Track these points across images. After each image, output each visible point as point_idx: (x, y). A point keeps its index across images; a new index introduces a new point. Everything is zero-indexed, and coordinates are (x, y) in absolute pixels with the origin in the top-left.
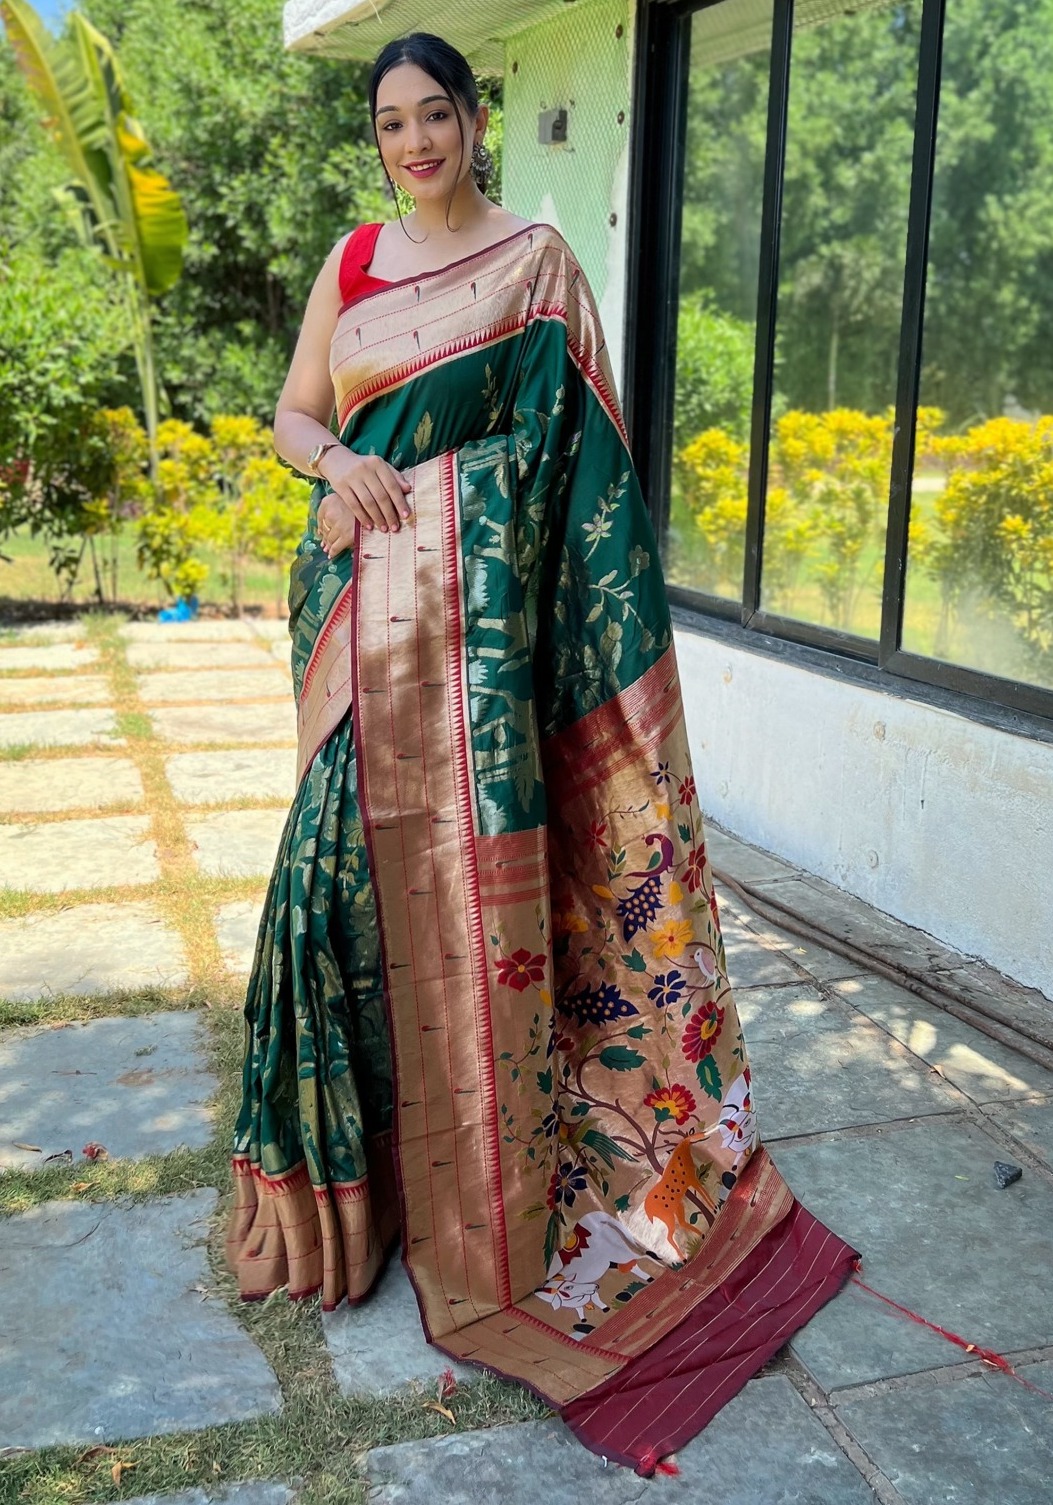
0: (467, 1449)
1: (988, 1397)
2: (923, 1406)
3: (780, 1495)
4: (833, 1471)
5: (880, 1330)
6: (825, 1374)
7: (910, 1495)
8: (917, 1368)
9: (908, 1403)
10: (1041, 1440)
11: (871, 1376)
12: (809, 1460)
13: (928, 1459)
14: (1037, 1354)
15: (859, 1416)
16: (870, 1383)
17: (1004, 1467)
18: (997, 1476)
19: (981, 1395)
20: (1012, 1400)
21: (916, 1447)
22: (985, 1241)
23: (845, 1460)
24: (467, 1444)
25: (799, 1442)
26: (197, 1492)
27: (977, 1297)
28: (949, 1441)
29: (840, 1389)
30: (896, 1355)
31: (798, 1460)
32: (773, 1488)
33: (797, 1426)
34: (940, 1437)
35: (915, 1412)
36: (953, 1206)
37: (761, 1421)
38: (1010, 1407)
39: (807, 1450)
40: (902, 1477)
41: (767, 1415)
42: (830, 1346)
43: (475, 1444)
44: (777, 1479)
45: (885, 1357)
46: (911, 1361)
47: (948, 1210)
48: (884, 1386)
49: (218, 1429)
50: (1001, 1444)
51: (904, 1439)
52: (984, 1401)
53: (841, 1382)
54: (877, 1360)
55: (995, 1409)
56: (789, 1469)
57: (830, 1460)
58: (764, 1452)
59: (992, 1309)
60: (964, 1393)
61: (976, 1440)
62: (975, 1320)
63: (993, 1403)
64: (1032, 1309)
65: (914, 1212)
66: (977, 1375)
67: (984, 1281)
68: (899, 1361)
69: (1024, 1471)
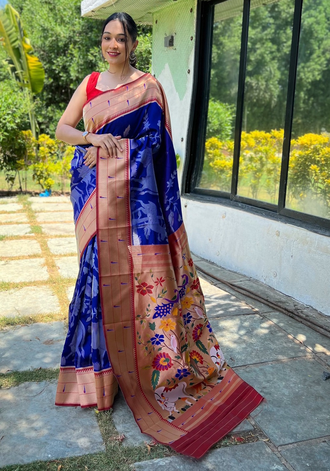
0: (165, 463)
2: (309, 451)
5: (292, 426)
6: (276, 441)
8: (305, 439)
9: (303, 450)
11: (290, 442)
12: (274, 468)
13: (312, 468)
15: (288, 454)
16: (291, 444)
19: (326, 448)
21: (308, 465)
22: (322, 398)
23: (286, 468)
24: (164, 461)
25: (270, 462)
27: (322, 416)
28: (318, 462)
29: (281, 445)
30: (298, 435)
31: (271, 468)
33: (269, 457)
34: (315, 462)
35: (306, 453)
36: (311, 386)
37: (258, 455)
39: (273, 465)
41: (259, 453)
42: (276, 432)
43: (167, 462)
45: (295, 436)
46: (303, 437)
47: (309, 387)
48: (295, 445)
49: (86, 456)
51: (304, 462)
52: (328, 450)
53: (281, 443)
54: (292, 437)
57: (281, 468)
58: (259, 465)
59: (327, 420)
60: (321, 448)
61: (327, 462)
62: (322, 424)
65: (298, 388)
66: (324, 442)
67: (324, 410)
68: (299, 437)
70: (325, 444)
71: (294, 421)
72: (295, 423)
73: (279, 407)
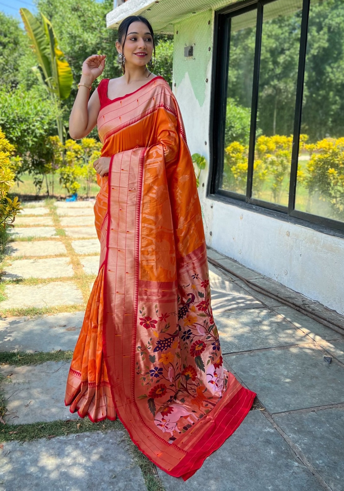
2: (298, 418)
3: (258, 439)
4: (273, 433)
5: (286, 399)
6: (271, 410)
7: (294, 440)
8: (297, 409)
9: (294, 418)
10: (332, 428)
11: (283, 411)
12: (266, 431)
13: (299, 431)
14: (331, 406)
15: (280, 420)
17: (321, 434)
18: (319, 435)
19: (314, 416)
20: (323, 418)
21: (296, 428)
22: (317, 378)
23: (276, 431)
25: (263, 426)
26: (100, 431)
27: (315, 391)
28: (305, 427)
29: (275, 414)
30: (291, 405)
31: (263, 430)
32: (256, 437)
33: (262, 422)
34: (303, 426)
35: (296, 420)
36: (308, 368)
37: (253, 421)
38: (323, 419)
39: (266, 428)
40: (292, 435)
41: (254, 419)
42: (272, 403)
44: (257, 435)
45: (288, 406)
46: (295, 407)
47: (306, 369)
48: (287, 413)
50: (320, 428)
51: (293, 426)
52: (316, 418)
53: (275, 412)
54: (285, 407)
55: (318, 420)
56: (261, 433)
57: (272, 431)
58: (253, 428)
59: (319, 395)
60: (310, 416)
61: (313, 427)
62: (314, 397)
63: (318, 418)
64: (330, 395)
65: (297, 369)
66: (314, 411)
67: (317, 387)
68: (292, 407)
69: (327, 435)
70: (314, 413)
71: (288, 395)
72: (290, 397)
73: (277, 384)
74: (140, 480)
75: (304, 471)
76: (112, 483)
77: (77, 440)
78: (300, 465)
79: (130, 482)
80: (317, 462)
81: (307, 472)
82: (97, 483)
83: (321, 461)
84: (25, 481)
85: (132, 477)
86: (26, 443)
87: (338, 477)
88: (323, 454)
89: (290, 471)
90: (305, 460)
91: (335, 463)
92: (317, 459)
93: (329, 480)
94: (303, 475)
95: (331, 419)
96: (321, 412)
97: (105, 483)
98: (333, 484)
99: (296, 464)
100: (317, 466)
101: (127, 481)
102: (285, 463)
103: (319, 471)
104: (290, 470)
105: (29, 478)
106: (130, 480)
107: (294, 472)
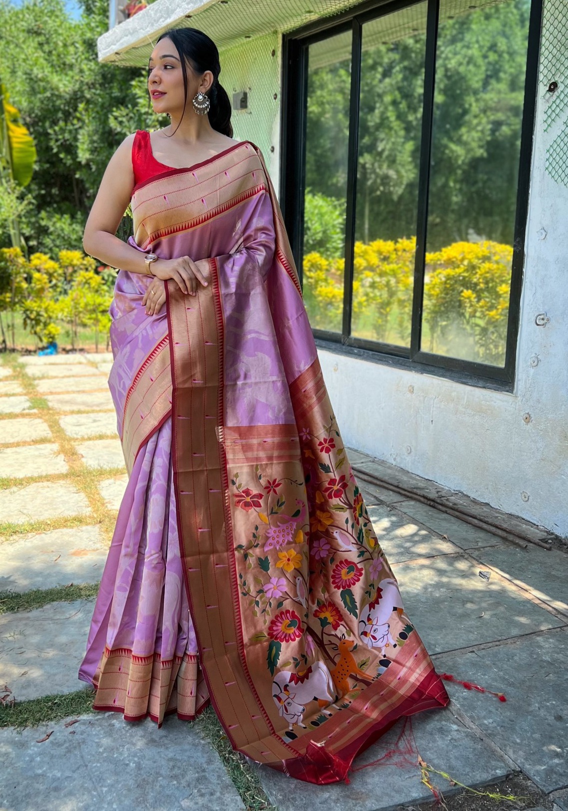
1: (478, 659)
2: (450, 663)
5: (430, 637)
10: (501, 673)
14: (497, 643)
17: (486, 683)
20: (488, 660)
27: (470, 623)
28: (462, 675)
35: (447, 666)
36: (457, 590)
38: (488, 662)
45: (433, 647)
46: (443, 648)
47: (454, 591)
50: (485, 675)
52: (476, 661)
55: (480, 663)
59: (477, 627)
60: (467, 659)
61: (473, 674)
62: (470, 632)
63: (479, 661)
64: (494, 626)
65: (440, 593)
66: (473, 652)
69: (495, 684)
70: (473, 655)
71: (432, 631)
72: (434, 634)
74: (220, 769)
75: (467, 736)
76: (175, 777)
77: (110, 719)
78: (460, 728)
79: (203, 774)
80: (486, 722)
81: (472, 737)
82: (151, 780)
83: (491, 721)
84: (36, 786)
85: (205, 766)
86: (28, 728)
87: (518, 741)
88: (494, 710)
89: (446, 738)
90: (467, 721)
91: (513, 721)
92: (484, 718)
93: (505, 746)
94: (467, 742)
95: (499, 661)
96: (484, 652)
97: (164, 778)
98: (511, 751)
99: (455, 727)
100: (487, 728)
101: (198, 772)
102: (438, 727)
103: (490, 734)
104: (447, 736)
105: (41, 780)
106: (204, 771)
107: (452, 739)
